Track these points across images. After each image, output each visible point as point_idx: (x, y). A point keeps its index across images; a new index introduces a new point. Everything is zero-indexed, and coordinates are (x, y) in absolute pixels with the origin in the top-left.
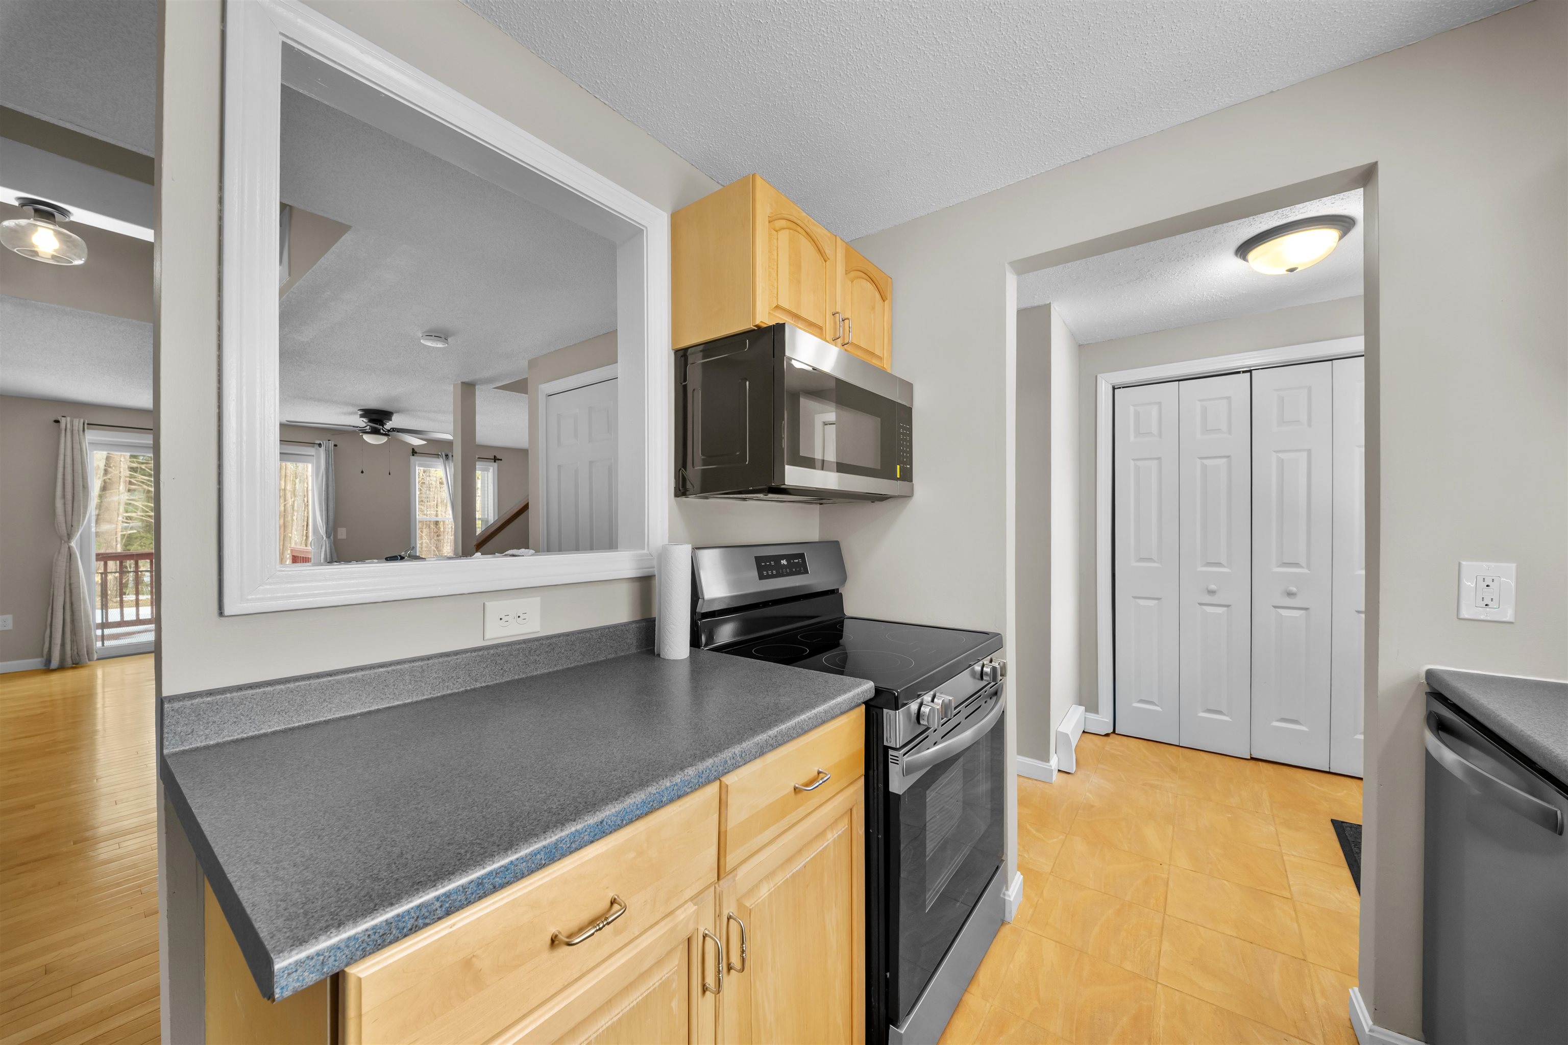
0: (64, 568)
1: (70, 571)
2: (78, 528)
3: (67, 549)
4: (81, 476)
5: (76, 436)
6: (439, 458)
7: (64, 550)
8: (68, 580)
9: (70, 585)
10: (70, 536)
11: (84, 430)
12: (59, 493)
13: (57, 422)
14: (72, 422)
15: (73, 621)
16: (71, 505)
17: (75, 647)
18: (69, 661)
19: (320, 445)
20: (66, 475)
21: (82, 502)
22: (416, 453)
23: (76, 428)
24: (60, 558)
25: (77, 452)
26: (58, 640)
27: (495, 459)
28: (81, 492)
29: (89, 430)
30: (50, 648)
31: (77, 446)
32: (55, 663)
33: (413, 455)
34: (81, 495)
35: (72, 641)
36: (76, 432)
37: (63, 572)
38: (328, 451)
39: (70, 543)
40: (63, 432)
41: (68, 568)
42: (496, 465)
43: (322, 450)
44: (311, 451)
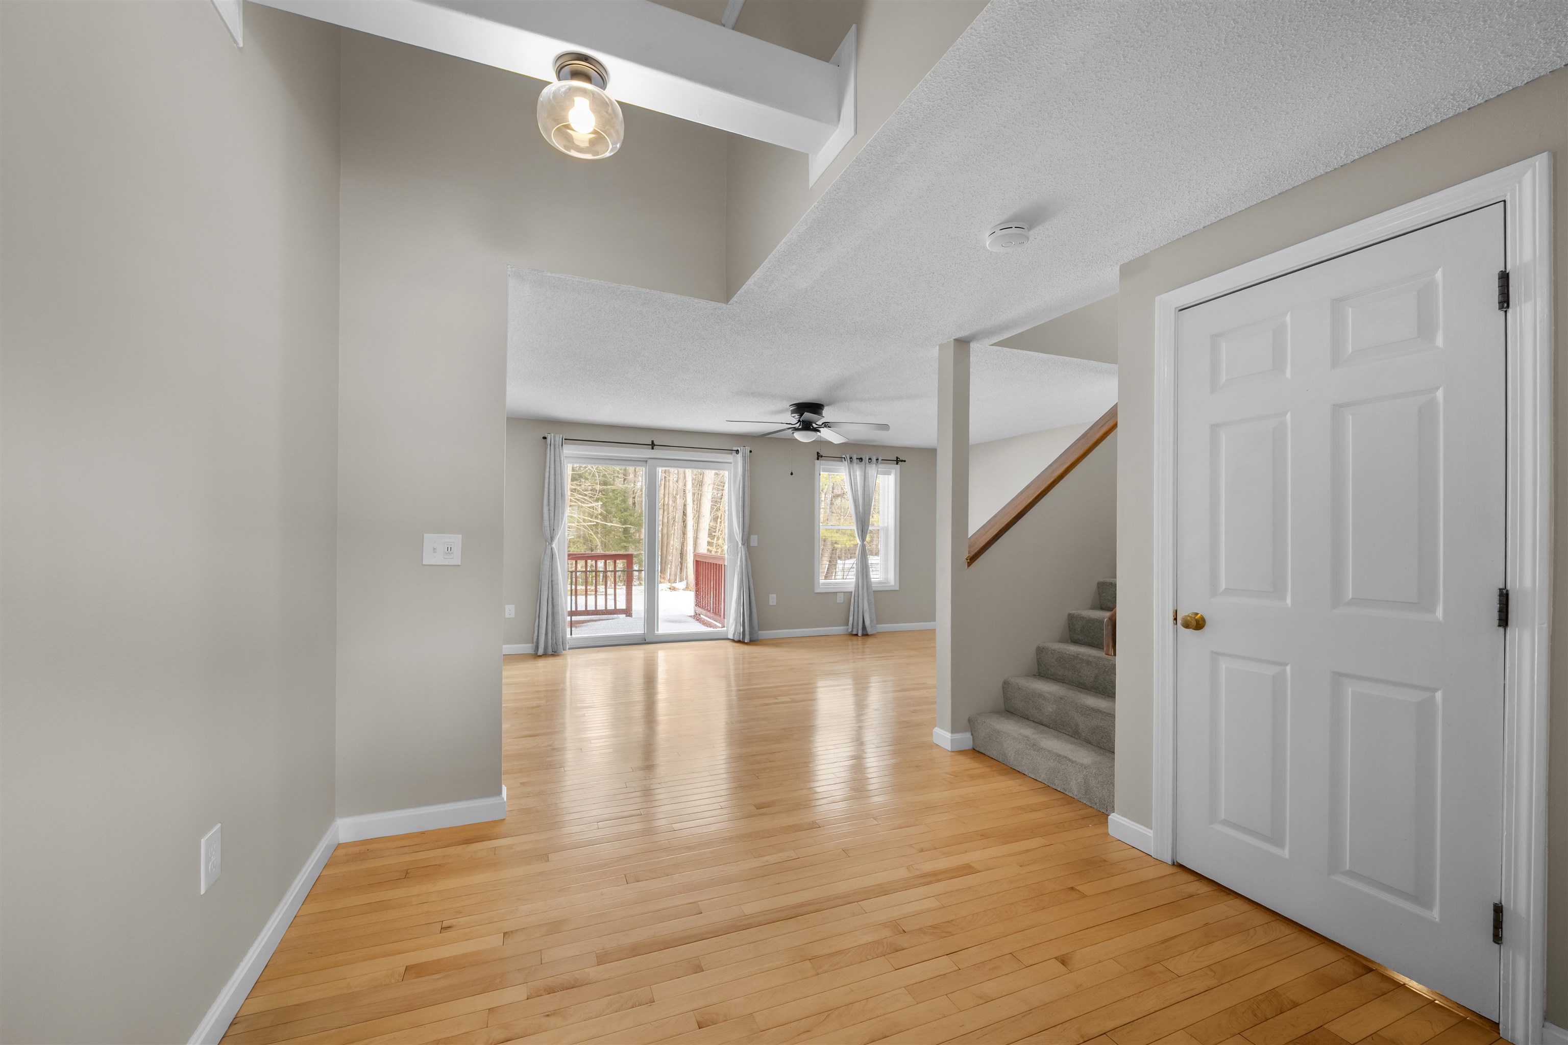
0: (548, 566)
1: (552, 570)
2: (558, 532)
3: (550, 550)
4: (560, 486)
5: (557, 450)
6: (842, 461)
7: (549, 551)
8: (550, 577)
9: (552, 581)
10: (552, 539)
11: (562, 445)
12: (545, 501)
13: (545, 438)
14: (554, 437)
15: (553, 614)
16: (553, 511)
17: (554, 637)
18: (550, 651)
19: (737, 451)
20: (550, 485)
21: (560, 508)
22: (822, 456)
23: (557, 443)
24: (545, 558)
25: (558, 464)
26: (543, 631)
27: (898, 461)
28: (560, 499)
29: (566, 445)
30: (538, 636)
31: (558, 459)
32: (541, 652)
33: (818, 459)
34: (560, 502)
35: (552, 631)
36: (557, 446)
37: (548, 569)
38: (745, 457)
39: (552, 544)
40: (549, 446)
41: (551, 567)
42: (898, 466)
43: (739, 457)
44: (729, 458)
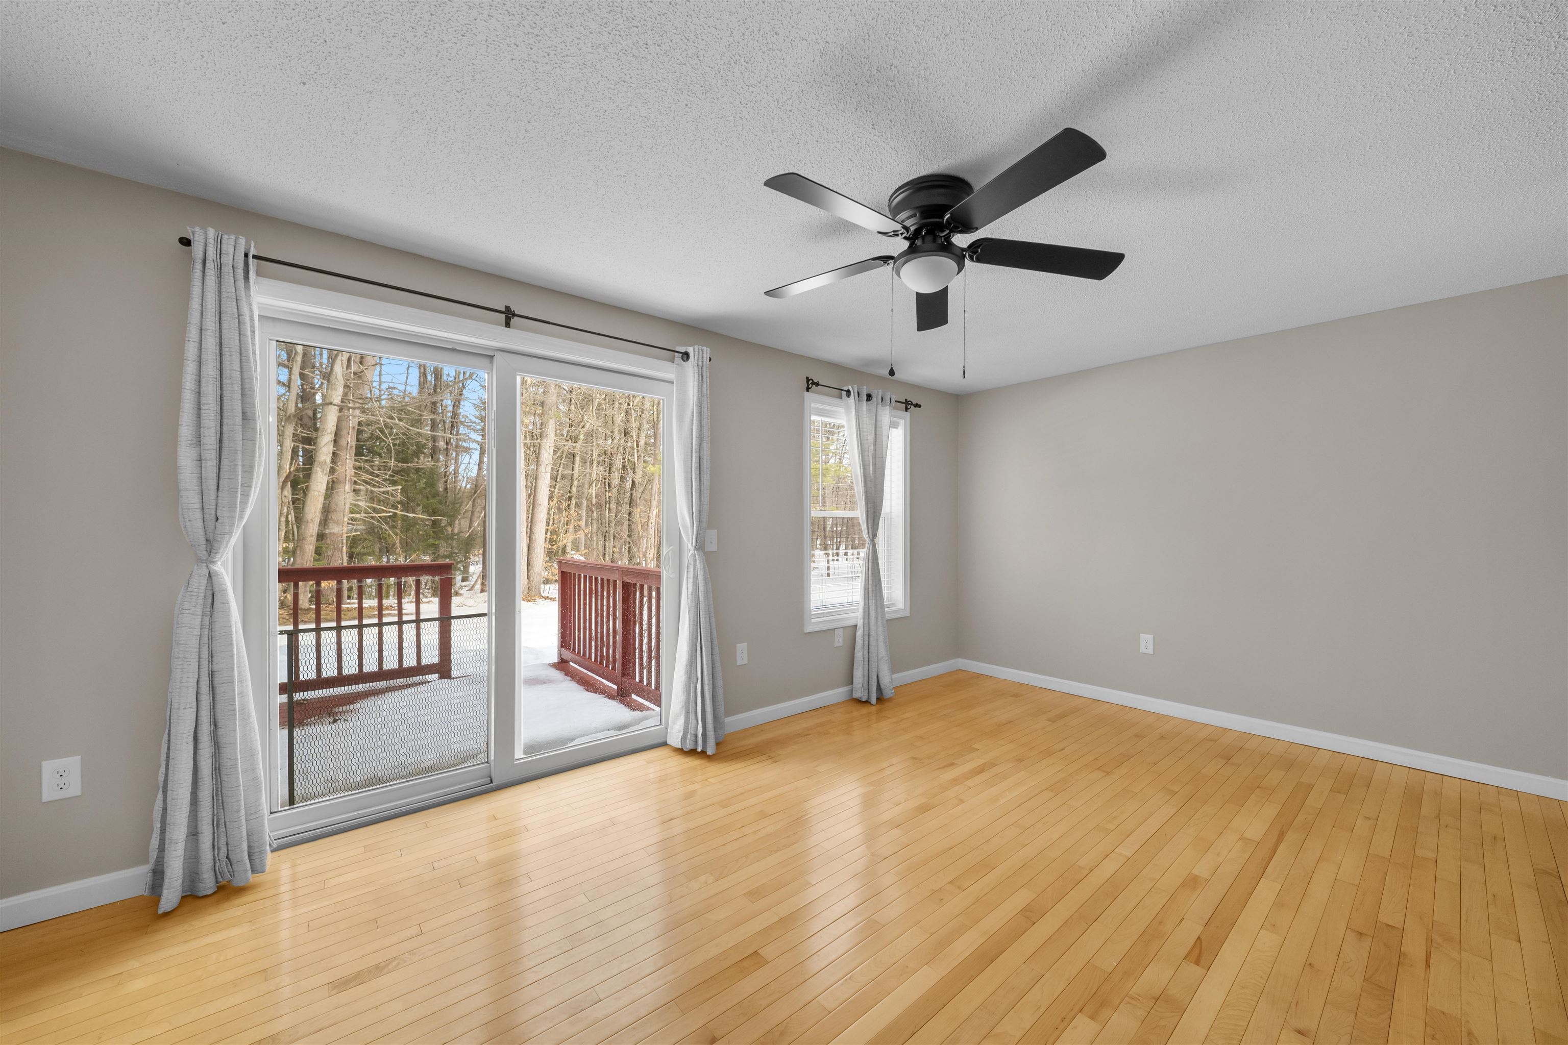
0: (197, 631)
1: (211, 638)
2: (232, 525)
3: (204, 581)
4: (237, 388)
5: (228, 280)
6: (841, 398)
7: (199, 583)
8: (205, 663)
9: (212, 674)
10: (211, 545)
11: (247, 277)
12: (186, 431)
13: (186, 242)
14: (219, 242)
15: (217, 770)
16: (214, 463)
17: (223, 841)
18: (208, 884)
19: (686, 356)
20: (203, 381)
21: (240, 456)
22: (817, 384)
23: (227, 260)
24: (186, 606)
25: (230, 324)
26: (179, 833)
27: (908, 405)
28: (239, 428)
29: (262, 280)
30: (162, 849)
31: (229, 308)
32: (170, 896)
33: (808, 389)
34: (239, 436)
35: (216, 824)
36: (227, 269)
37: (194, 642)
38: (702, 367)
39: (213, 562)
40: (198, 266)
41: (206, 631)
42: (908, 415)
43: (690, 367)
44: (666, 370)
